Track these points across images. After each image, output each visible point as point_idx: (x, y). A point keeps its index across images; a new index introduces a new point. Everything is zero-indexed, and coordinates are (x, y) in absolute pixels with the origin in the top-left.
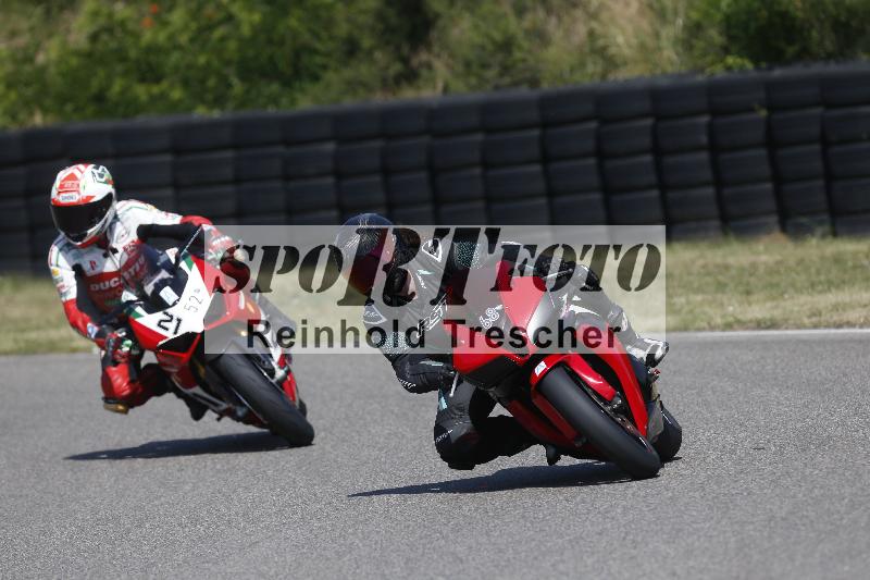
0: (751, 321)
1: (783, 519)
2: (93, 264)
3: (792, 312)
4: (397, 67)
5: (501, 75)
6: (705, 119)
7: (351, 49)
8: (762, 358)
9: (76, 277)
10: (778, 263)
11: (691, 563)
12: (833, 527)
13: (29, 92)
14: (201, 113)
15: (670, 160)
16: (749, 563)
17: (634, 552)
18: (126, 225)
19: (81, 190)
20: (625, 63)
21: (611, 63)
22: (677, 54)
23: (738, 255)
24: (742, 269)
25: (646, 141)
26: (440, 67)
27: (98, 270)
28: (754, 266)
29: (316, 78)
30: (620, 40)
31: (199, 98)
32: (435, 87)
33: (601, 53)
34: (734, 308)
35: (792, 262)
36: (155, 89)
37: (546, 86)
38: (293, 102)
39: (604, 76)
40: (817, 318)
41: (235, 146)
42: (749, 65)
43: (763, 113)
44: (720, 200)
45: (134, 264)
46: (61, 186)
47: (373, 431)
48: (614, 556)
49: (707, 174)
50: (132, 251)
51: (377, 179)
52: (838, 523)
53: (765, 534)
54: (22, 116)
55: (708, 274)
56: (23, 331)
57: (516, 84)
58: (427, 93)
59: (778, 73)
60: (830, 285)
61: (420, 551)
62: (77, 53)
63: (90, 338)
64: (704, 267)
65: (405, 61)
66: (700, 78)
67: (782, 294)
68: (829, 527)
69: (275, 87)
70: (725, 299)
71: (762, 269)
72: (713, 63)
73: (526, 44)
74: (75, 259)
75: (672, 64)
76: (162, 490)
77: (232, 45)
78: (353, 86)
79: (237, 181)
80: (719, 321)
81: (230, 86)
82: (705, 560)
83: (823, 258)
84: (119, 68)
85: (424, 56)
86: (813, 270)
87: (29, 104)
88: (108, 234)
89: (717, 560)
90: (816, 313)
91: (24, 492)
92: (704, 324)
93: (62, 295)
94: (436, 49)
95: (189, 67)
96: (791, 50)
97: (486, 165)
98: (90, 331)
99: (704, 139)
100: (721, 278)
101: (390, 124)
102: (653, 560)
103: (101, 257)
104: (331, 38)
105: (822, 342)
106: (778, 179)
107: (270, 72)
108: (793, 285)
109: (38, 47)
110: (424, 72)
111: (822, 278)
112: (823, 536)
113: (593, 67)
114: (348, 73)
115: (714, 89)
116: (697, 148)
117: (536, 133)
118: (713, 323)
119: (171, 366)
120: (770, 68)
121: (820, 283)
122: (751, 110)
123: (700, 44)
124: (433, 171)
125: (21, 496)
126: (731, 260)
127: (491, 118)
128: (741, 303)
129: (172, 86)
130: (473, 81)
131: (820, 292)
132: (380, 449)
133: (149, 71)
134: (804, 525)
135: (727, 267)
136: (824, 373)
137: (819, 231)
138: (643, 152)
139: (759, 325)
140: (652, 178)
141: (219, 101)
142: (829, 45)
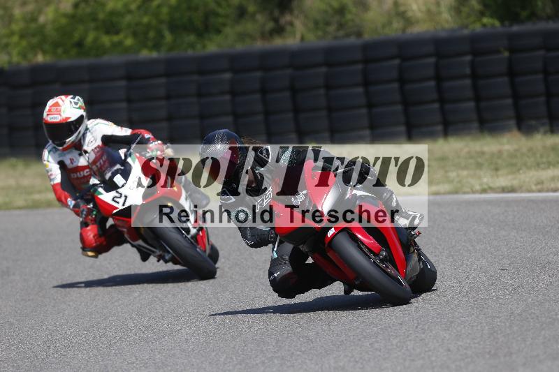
0: (498, 188)
1: (519, 315)
2: (72, 160)
3: (524, 182)
4: (270, 25)
5: (338, 30)
6: (468, 58)
7: (242, 13)
8: (506, 211)
9: (60, 168)
10: (516, 150)
11: (460, 343)
12: (551, 320)
13: (35, 40)
14: (145, 54)
15: (447, 84)
16: (497, 343)
17: (423, 336)
18: (94, 134)
19: (62, 113)
20: (417, 22)
21: (409, 22)
22: (451, 16)
23: (489, 145)
24: (492, 155)
25: (431, 72)
26: (298, 24)
27: (75, 165)
28: (500, 152)
29: (218, 32)
30: (415, 7)
31: (144, 45)
32: (295, 37)
33: (402, 15)
34: (487, 179)
35: (524, 150)
36: (116, 38)
37: (367, 37)
38: (204, 47)
39: (404, 30)
40: (541, 186)
41: (167, 75)
42: (497, 23)
43: (506, 54)
44: (479, 110)
45: (99, 160)
46: (50, 110)
47: (255, 259)
48: (410, 338)
49: (470, 93)
50: (98, 152)
51: (258, 96)
52: (554, 317)
53: (508, 324)
54: (30, 56)
55: (471, 157)
56: (30, 193)
57: (348, 35)
58: (290, 41)
59: (516, 28)
60: (549, 165)
61: (286, 335)
62: (65, 15)
63: (69, 208)
64: (469, 152)
65: (276, 21)
66: (466, 32)
67: (519, 170)
68: (548, 320)
69: (192, 38)
70: (482, 173)
71: (505, 154)
72: (474, 22)
73: (354, 10)
74: (60, 157)
75: (447, 22)
76: (120, 296)
77: (165, 10)
78: (242, 37)
79: (168, 97)
80: (478, 187)
81: (162, 37)
82: (468, 341)
83: (544, 147)
84: (92, 25)
85: (288, 18)
86: (538, 156)
87: (34, 48)
88: (82, 141)
89: (476, 341)
90: (540, 182)
91: (31, 297)
92: (469, 190)
93: (51, 180)
94: (296, 12)
95: (137, 24)
96: (524, 14)
97: (328, 87)
98: (69, 203)
99: (468, 71)
100: (479, 160)
101: (267, 61)
102: (435, 341)
103: (77, 156)
104: (229, 6)
105: (544, 201)
106: (516, 96)
107: (189, 28)
108: (525, 164)
109: (40, 11)
110: (288, 28)
111: (544, 160)
112: (544, 325)
113: (397, 25)
114: (239, 28)
115: (474, 39)
116: (464, 77)
117: (360, 67)
118: (474, 189)
119: (123, 227)
120: (511, 25)
121: (543, 163)
122: (498, 52)
123: (465, 10)
124: (294, 91)
125: (29, 300)
126: (486, 149)
127: (331, 57)
128: (492, 176)
129: (126, 37)
130: (320, 33)
131: (543, 169)
132: (260, 269)
133: (111, 27)
134: (533, 319)
135: (483, 153)
136: (545, 221)
137: (542, 130)
138: (429, 79)
139: (504, 190)
140: (435, 96)
141: (156, 46)
142: (549, 10)
